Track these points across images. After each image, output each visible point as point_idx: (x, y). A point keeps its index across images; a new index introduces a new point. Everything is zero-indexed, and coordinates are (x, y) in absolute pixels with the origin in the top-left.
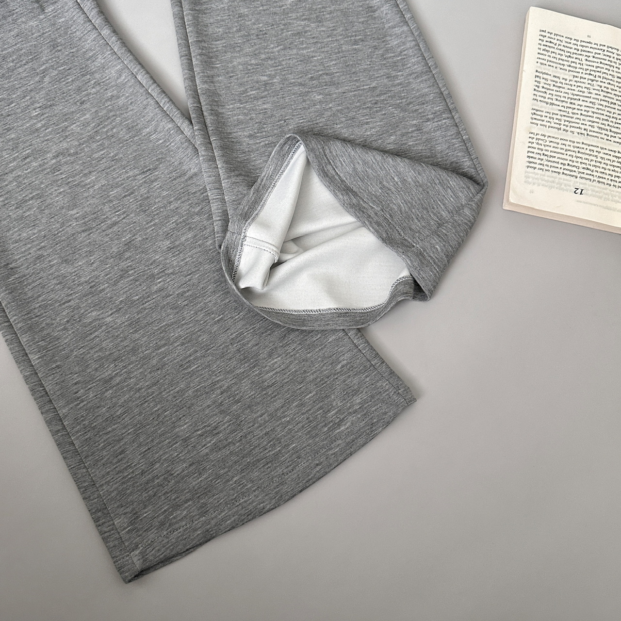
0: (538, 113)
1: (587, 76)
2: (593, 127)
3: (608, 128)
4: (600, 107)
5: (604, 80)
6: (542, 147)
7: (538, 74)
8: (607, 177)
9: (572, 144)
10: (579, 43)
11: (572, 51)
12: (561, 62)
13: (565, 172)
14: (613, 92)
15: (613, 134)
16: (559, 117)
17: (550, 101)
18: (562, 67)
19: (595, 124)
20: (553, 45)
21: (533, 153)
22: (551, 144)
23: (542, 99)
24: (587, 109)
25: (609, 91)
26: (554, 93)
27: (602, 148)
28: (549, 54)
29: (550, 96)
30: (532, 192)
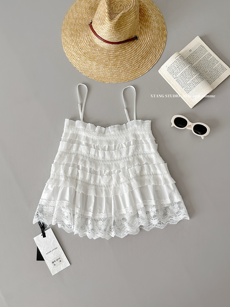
0: (210, 56)
1: (211, 71)
2: (201, 63)
3: (198, 66)
4: (204, 68)
5: (208, 74)
6: (203, 51)
7: (218, 61)
8: (189, 58)
9: (200, 57)
10: (219, 75)
11: (218, 73)
12: (218, 68)
13: (196, 51)
14: (205, 74)
15: (197, 66)
16: (207, 59)
17: (211, 60)
18: (216, 68)
19: (201, 64)
20: (222, 69)
22: (203, 53)
23: (212, 59)
24: (205, 65)
25: (205, 73)
26: (212, 62)
27: (195, 62)
28: (221, 67)
29: (212, 61)
30: (196, 42)
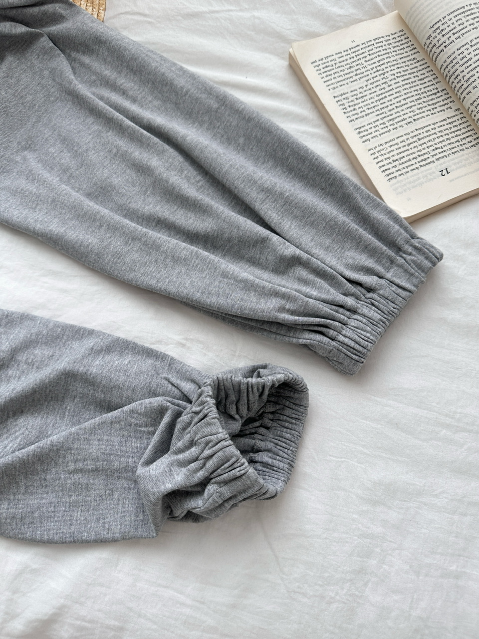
2: (413, 111)
3: (426, 104)
5: (392, 68)
7: (337, 99)
8: (456, 145)
9: (408, 136)
12: (347, 76)
17: (364, 114)
18: (351, 80)
19: (413, 108)
21: (384, 165)
22: (393, 148)
23: (356, 116)
24: (398, 100)
25: (403, 73)
26: (362, 105)
27: (434, 124)
28: (333, 76)
29: (361, 110)
